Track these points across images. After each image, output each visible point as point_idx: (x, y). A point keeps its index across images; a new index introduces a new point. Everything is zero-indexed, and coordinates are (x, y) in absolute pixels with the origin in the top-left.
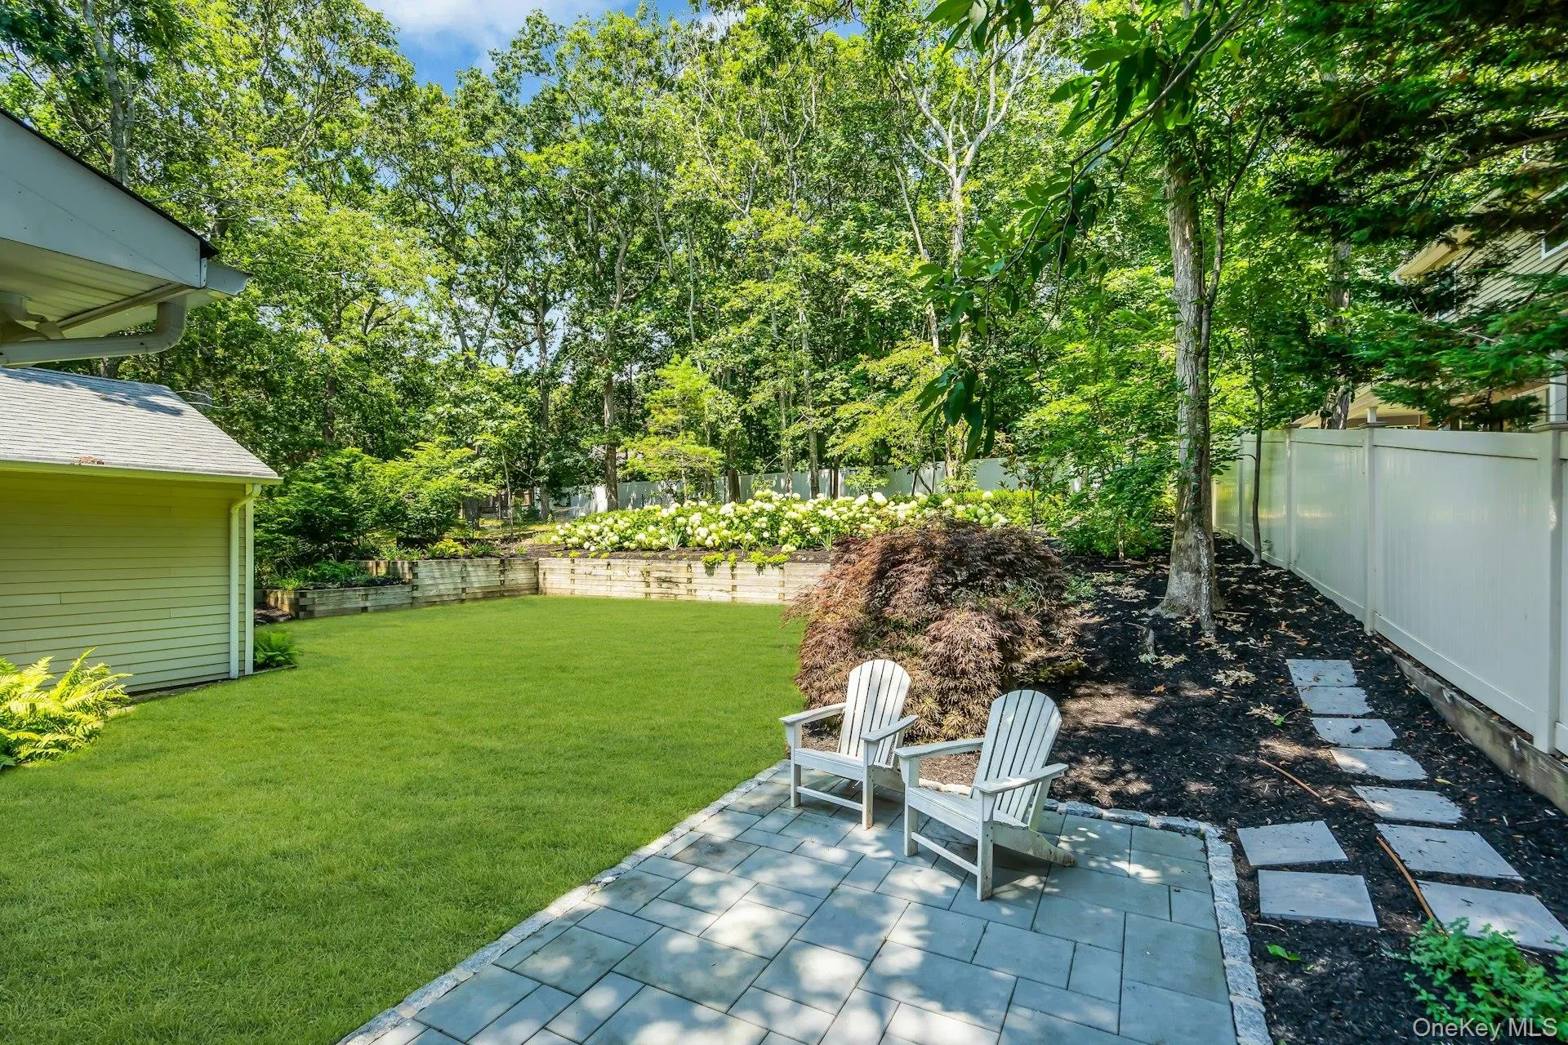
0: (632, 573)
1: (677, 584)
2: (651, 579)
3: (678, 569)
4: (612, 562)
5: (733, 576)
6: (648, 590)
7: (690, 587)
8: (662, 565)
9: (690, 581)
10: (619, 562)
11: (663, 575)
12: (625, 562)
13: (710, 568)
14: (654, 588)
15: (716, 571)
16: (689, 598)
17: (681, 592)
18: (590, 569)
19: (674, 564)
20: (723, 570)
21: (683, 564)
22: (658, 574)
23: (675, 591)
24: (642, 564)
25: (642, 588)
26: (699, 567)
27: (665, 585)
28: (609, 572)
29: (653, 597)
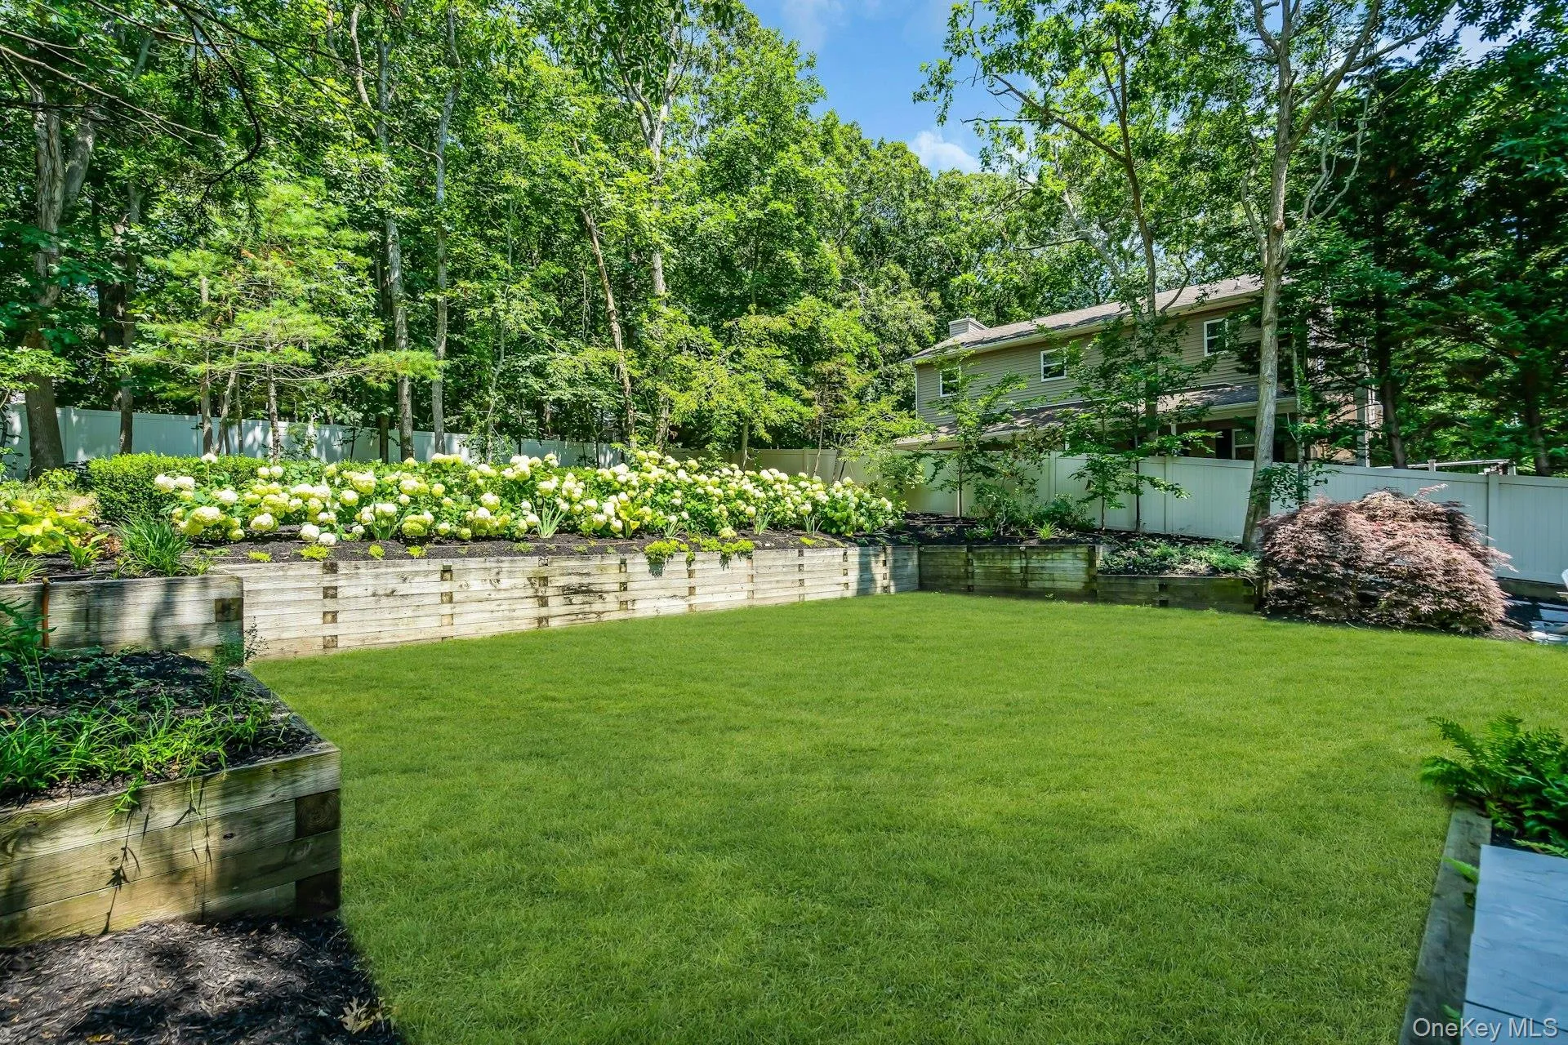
0: (505, 583)
1: (600, 594)
2: (550, 592)
3: (602, 569)
4: (456, 564)
5: (691, 574)
6: (544, 612)
7: (625, 596)
8: (573, 563)
9: (624, 587)
10: (473, 563)
11: (575, 581)
12: (491, 563)
13: (656, 564)
14: (556, 605)
15: (667, 568)
16: (622, 615)
17: (610, 610)
18: (393, 583)
19: (596, 560)
20: (676, 567)
21: (613, 560)
22: (563, 581)
23: (598, 606)
24: (532, 564)
25: (530, 609)
26: (639, 565)
27: (577, 599)
28: (446, 587)
29: (555, 623)
